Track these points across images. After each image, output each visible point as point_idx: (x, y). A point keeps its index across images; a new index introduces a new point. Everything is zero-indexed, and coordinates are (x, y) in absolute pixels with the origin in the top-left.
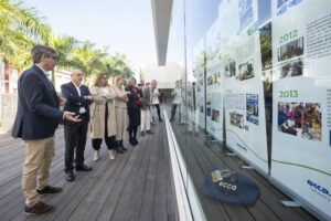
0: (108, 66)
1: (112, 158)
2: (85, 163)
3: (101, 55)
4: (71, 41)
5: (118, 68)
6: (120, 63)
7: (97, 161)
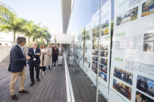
3: (37, 28)
4: (24, 21)
5: (45, 33)
6: (46, 31)
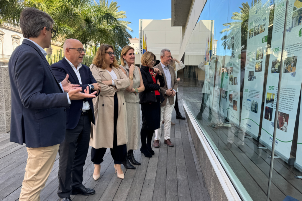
0: (88, 20)
1: (122, 176)
2: (83, 183)
7: (98, 180)
